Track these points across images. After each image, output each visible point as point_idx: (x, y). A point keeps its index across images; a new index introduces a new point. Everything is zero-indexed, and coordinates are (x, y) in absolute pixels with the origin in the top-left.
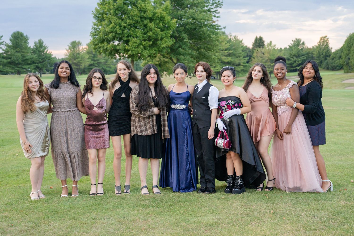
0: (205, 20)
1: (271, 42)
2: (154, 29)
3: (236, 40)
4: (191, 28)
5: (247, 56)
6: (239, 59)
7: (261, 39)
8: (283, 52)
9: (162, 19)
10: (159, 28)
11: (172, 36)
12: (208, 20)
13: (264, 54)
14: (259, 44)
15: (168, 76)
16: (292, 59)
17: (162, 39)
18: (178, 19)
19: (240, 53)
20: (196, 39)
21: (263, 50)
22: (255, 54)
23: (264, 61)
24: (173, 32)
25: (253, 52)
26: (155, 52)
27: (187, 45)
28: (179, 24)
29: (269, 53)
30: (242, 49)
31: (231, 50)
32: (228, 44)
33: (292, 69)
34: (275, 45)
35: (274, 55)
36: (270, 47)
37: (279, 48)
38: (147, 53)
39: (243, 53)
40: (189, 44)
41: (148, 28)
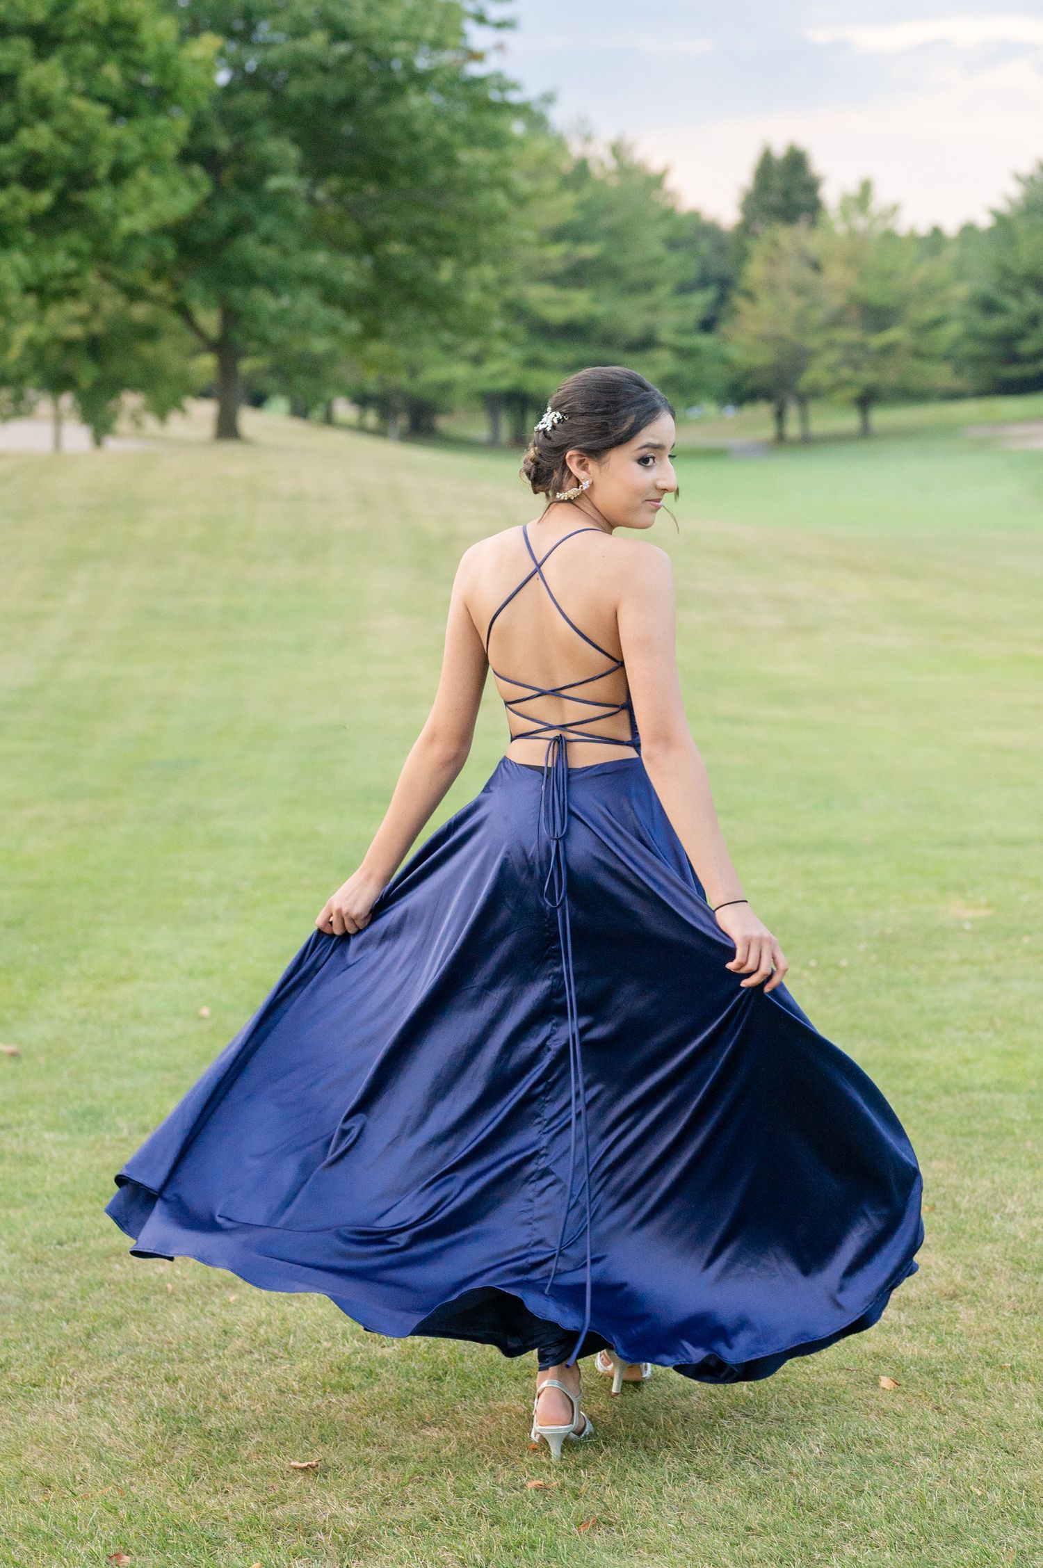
0: (416, 40)
1: (866, 187)
2: (66, 107)
3: (626, 170)
4: (319, 101)
5: (703, 282)
6: (645, 300)
7: (796, 161)
8: (952, 252)
9: (118, 35)
10: (102, 100)
11: (186, 157)
12: (438, 45)
13: (816, 267)
14: (786, 194)
15: (151, 423)
16: (1011, 303)
17: (119, 174)
18: (230, 34)
19: (656, 262)
20: (349, 171)
21: (814, 243)
22: (755, 271)
23: (819, 316)
24: (198, 127)
25: (743, 256)
26: (72, 265)
27: (289, 216)
28: (237, 67)
29: (851, 261)
30: (664, 230)
31: (591, 239)
32: (569, 198)
33: (1014, 372)
34: (895, 209)
35: (888, 275)
36: (860, 223)
37: (923, 229)
38: (16, 270)
39: (674, 259)
40: (302, 210)
41: (24, 97)
